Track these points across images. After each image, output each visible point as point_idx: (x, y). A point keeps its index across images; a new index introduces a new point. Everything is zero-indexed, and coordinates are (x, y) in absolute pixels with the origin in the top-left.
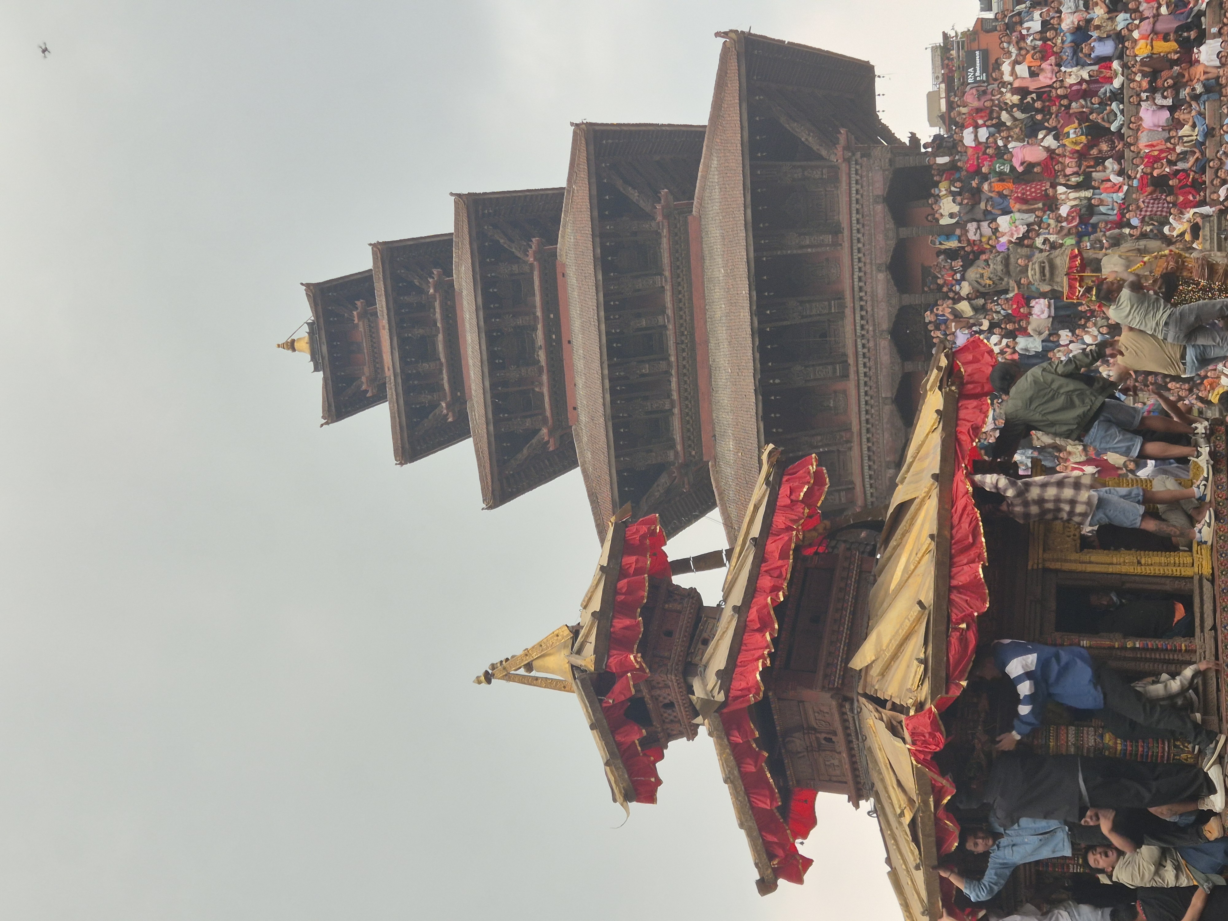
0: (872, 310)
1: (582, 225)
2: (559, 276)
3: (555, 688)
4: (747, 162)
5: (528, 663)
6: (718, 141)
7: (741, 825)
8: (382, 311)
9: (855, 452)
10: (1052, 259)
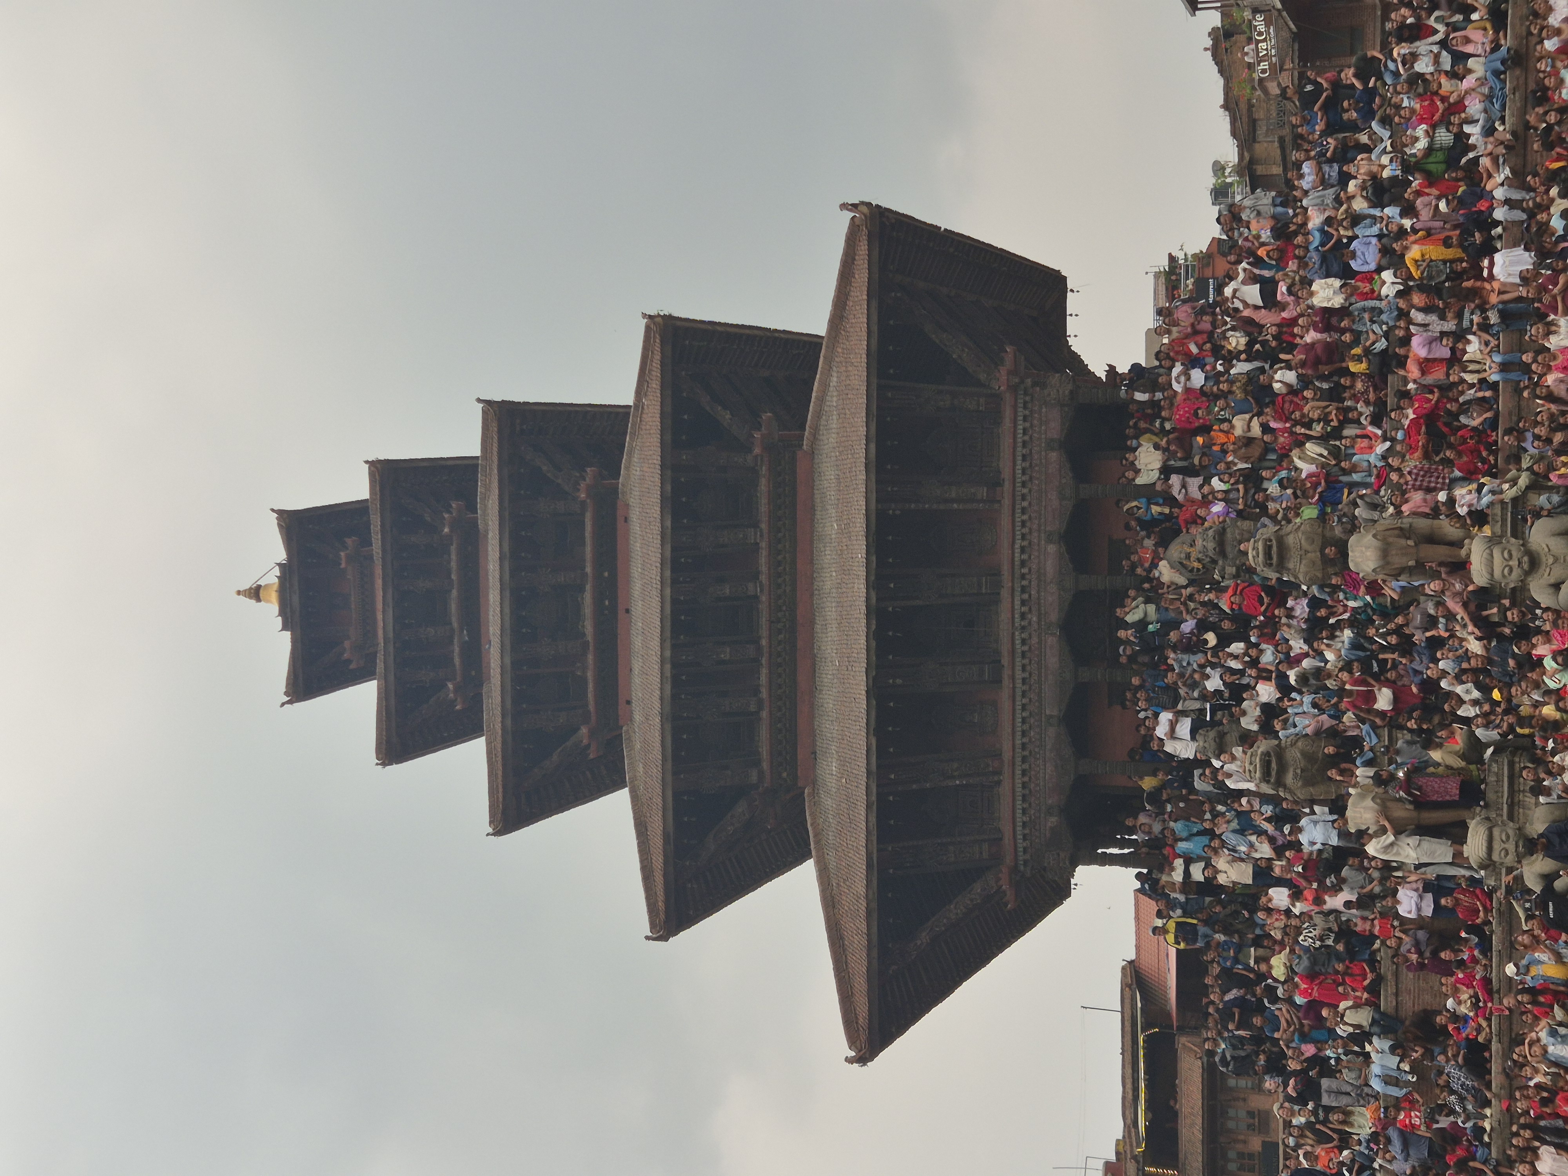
0: (1038, 592)
1: (651, 452)
2: (617, 520)
4: (875, 381)
6: (839, 350)
8: (378, 554)
9: (1005, 789)
10: (1282, 536)
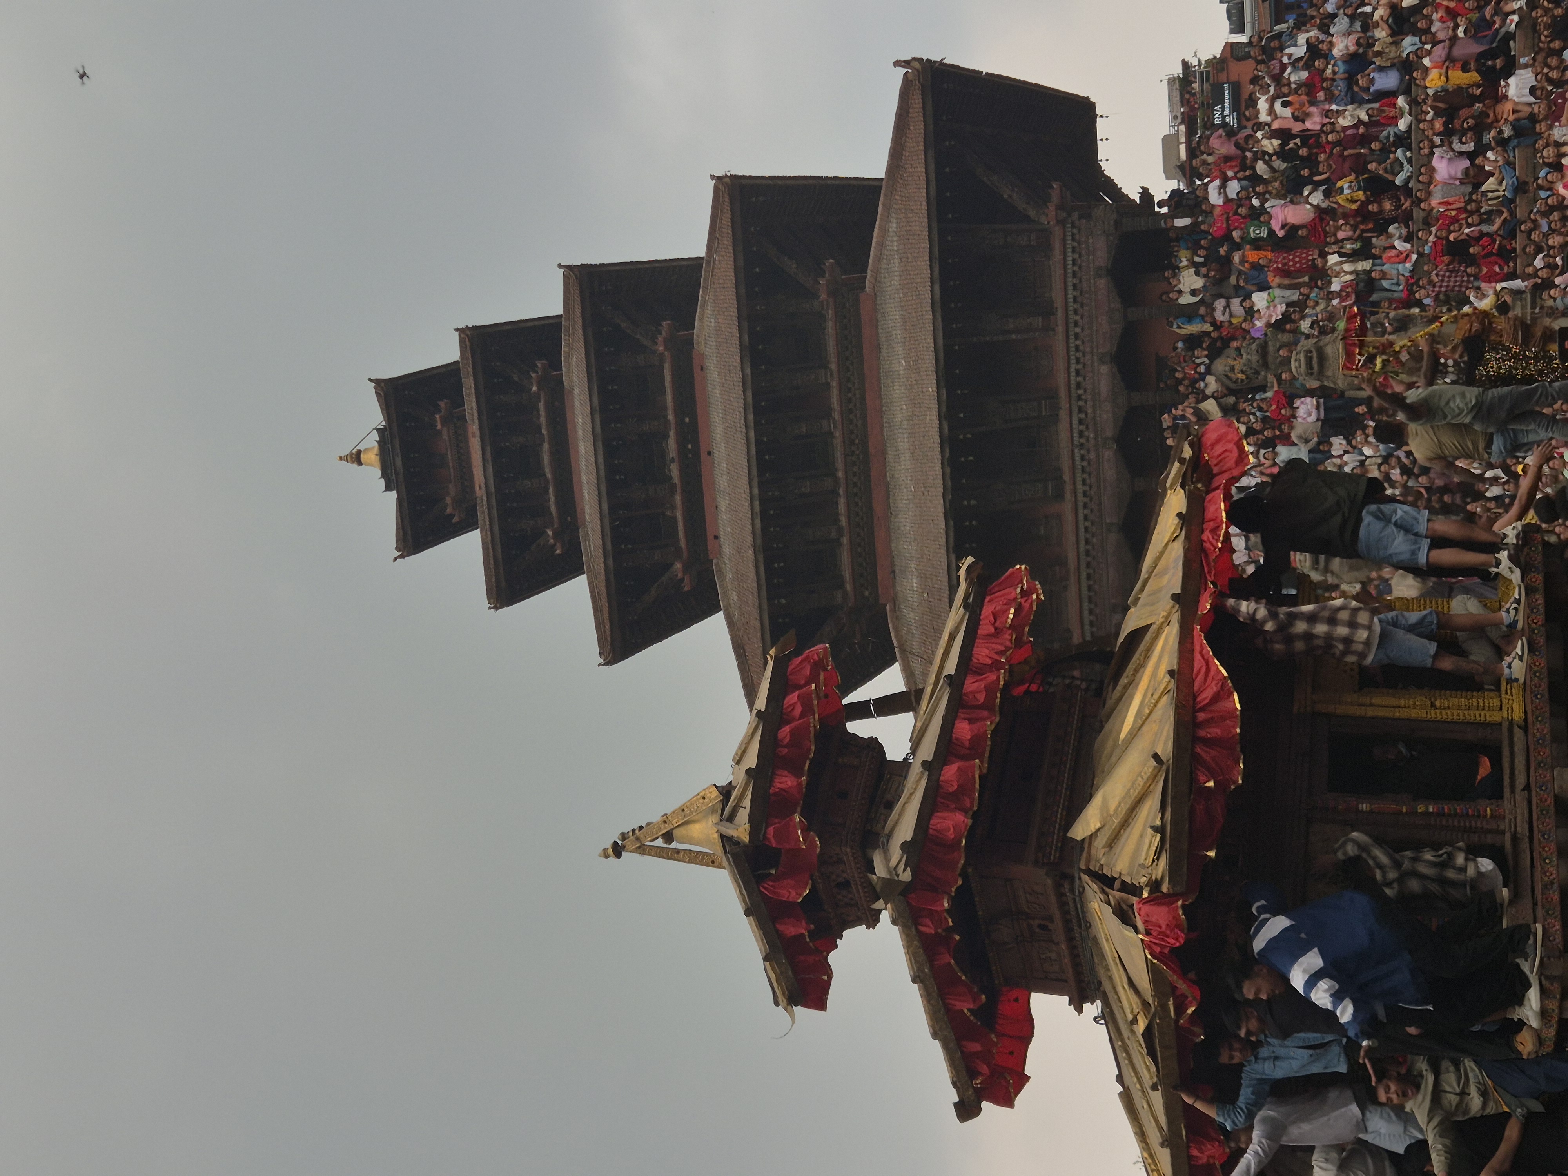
0: (1094, 412)
1: (726, 305)
2: (696, 369)
3: (701, 863)
4: (935, 225)
5: (668, 832)
6: (898, 198)
7: (935, 1035)
8: (472, 415)
9: (1072, 592)
10: (1321, 347)
